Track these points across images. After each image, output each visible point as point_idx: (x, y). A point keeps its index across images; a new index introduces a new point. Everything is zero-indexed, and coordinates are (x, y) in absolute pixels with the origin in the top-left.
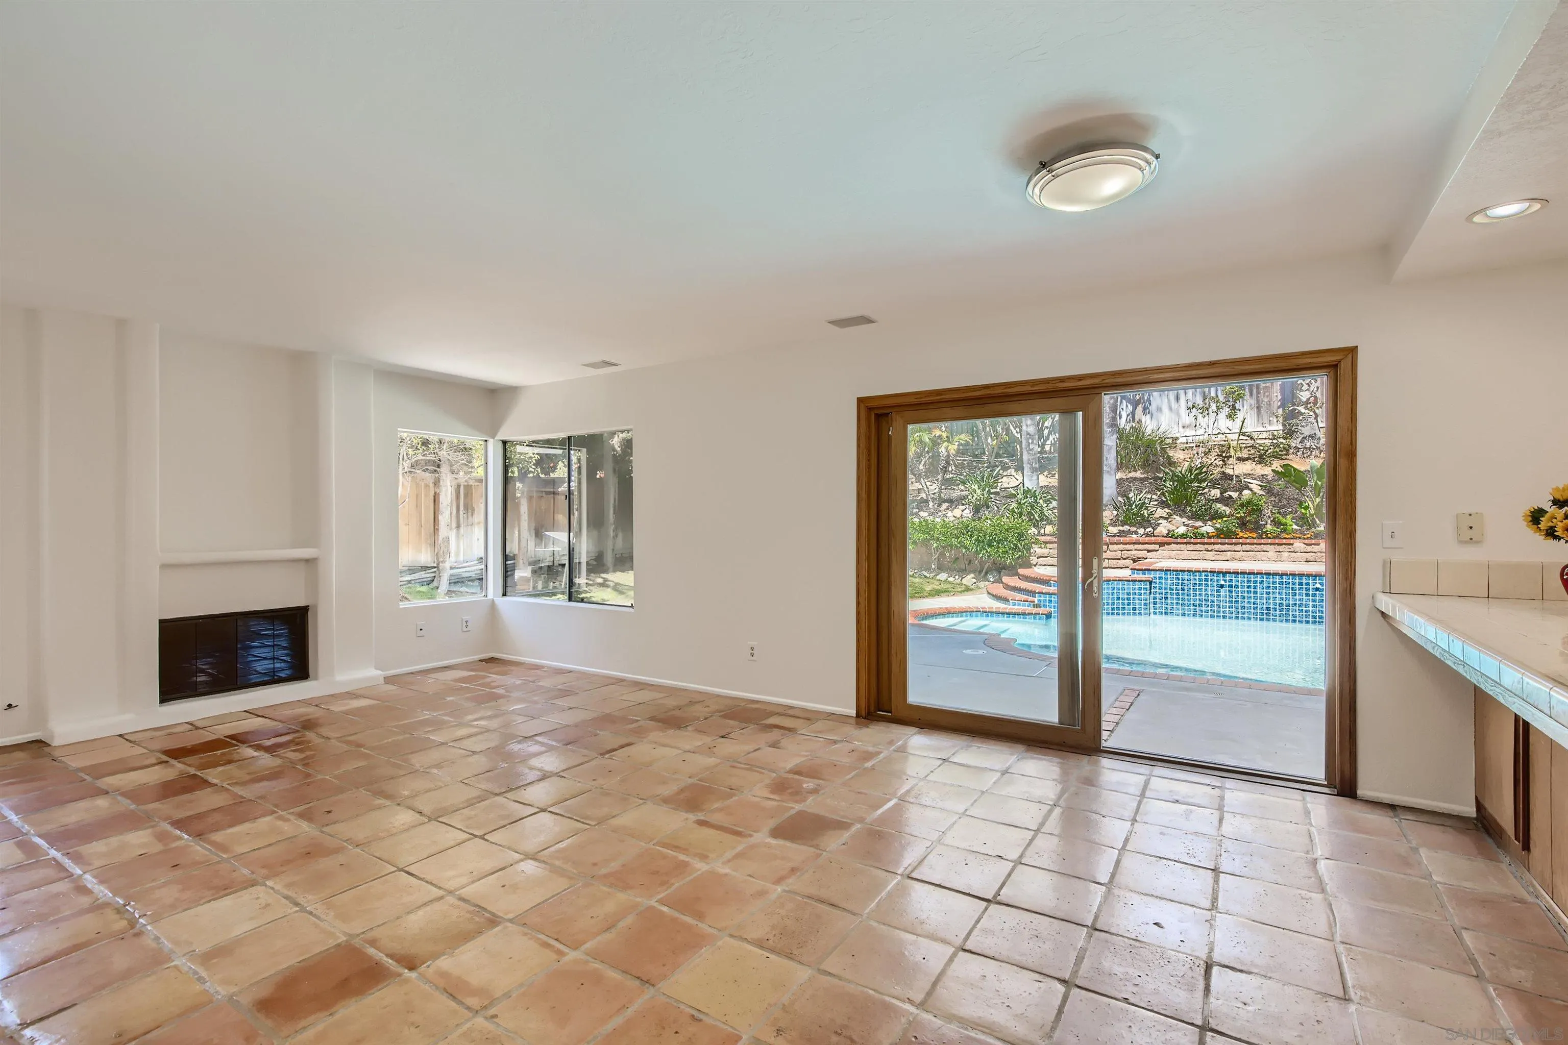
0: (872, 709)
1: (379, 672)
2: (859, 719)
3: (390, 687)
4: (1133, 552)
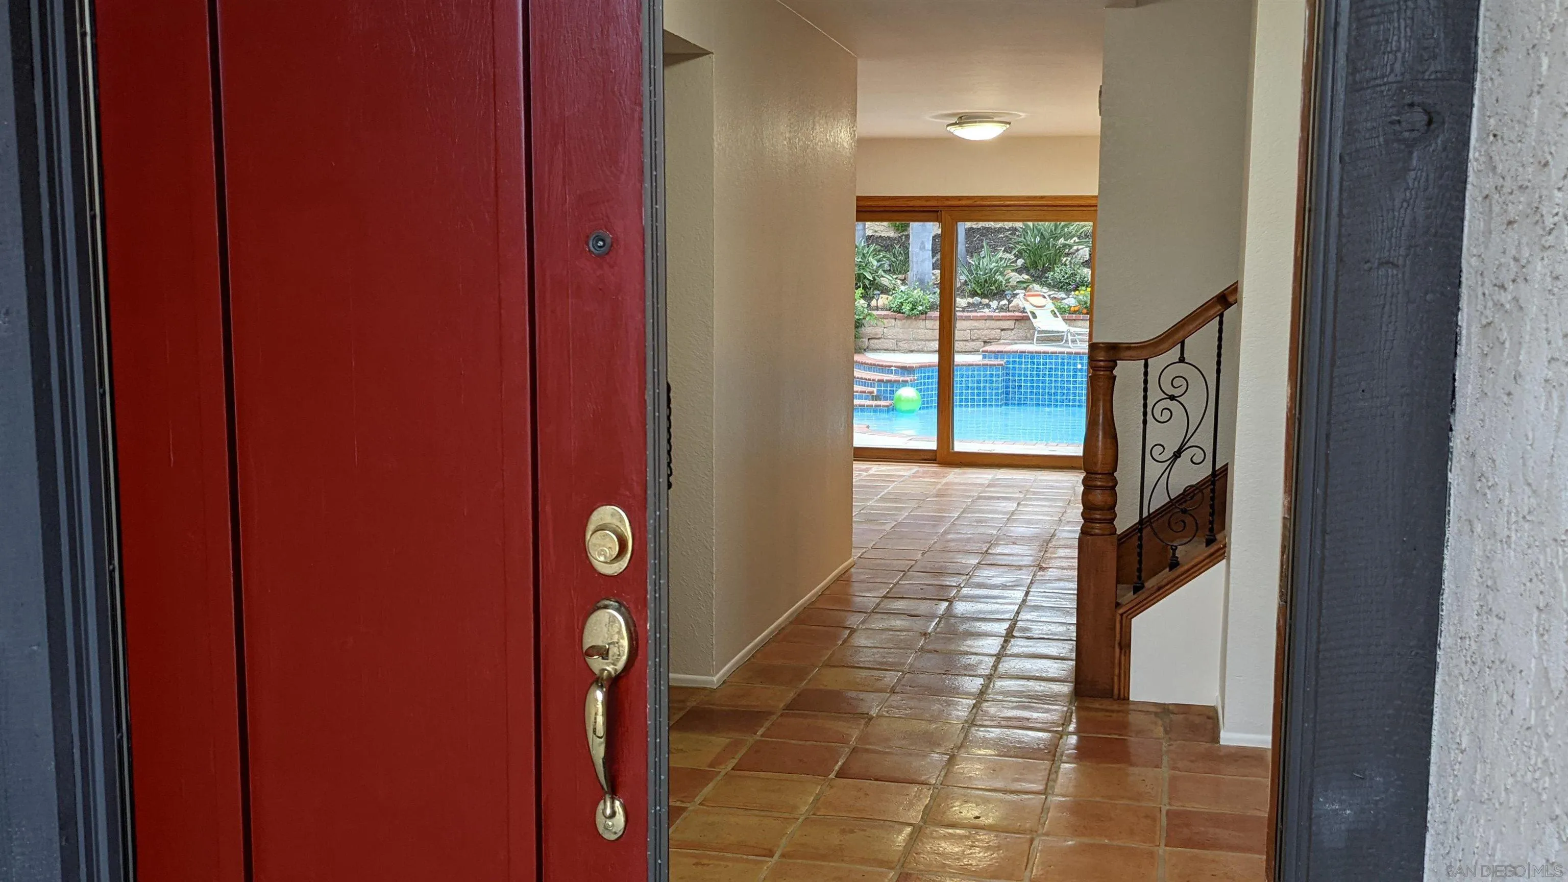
4: (985, 332)
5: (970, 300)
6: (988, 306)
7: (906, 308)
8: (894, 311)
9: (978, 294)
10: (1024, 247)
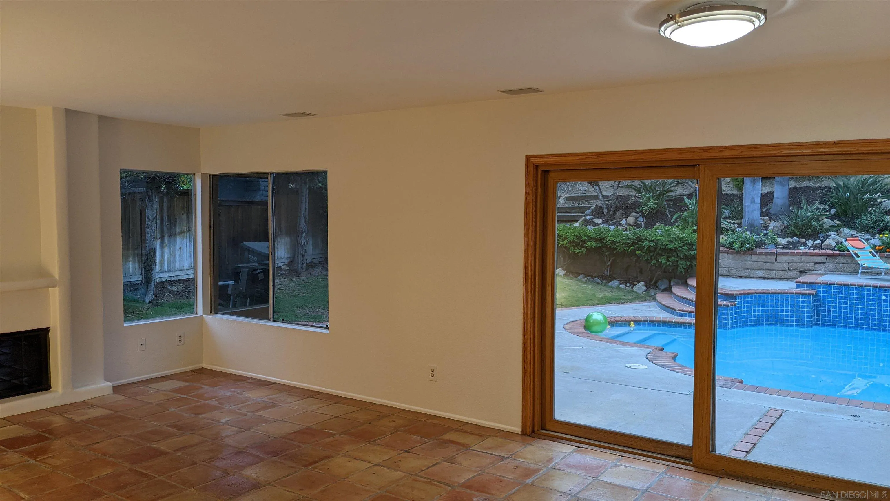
0: (536, 429)
1: (110, 384)
2: (524, 437)
3: (120, 398)
4: (801, 264)
5: (790, 240)
6: (805, 244)
7: (736, 246)
8: (727, 248)
9: (797, 235)
10: (836, 200)
